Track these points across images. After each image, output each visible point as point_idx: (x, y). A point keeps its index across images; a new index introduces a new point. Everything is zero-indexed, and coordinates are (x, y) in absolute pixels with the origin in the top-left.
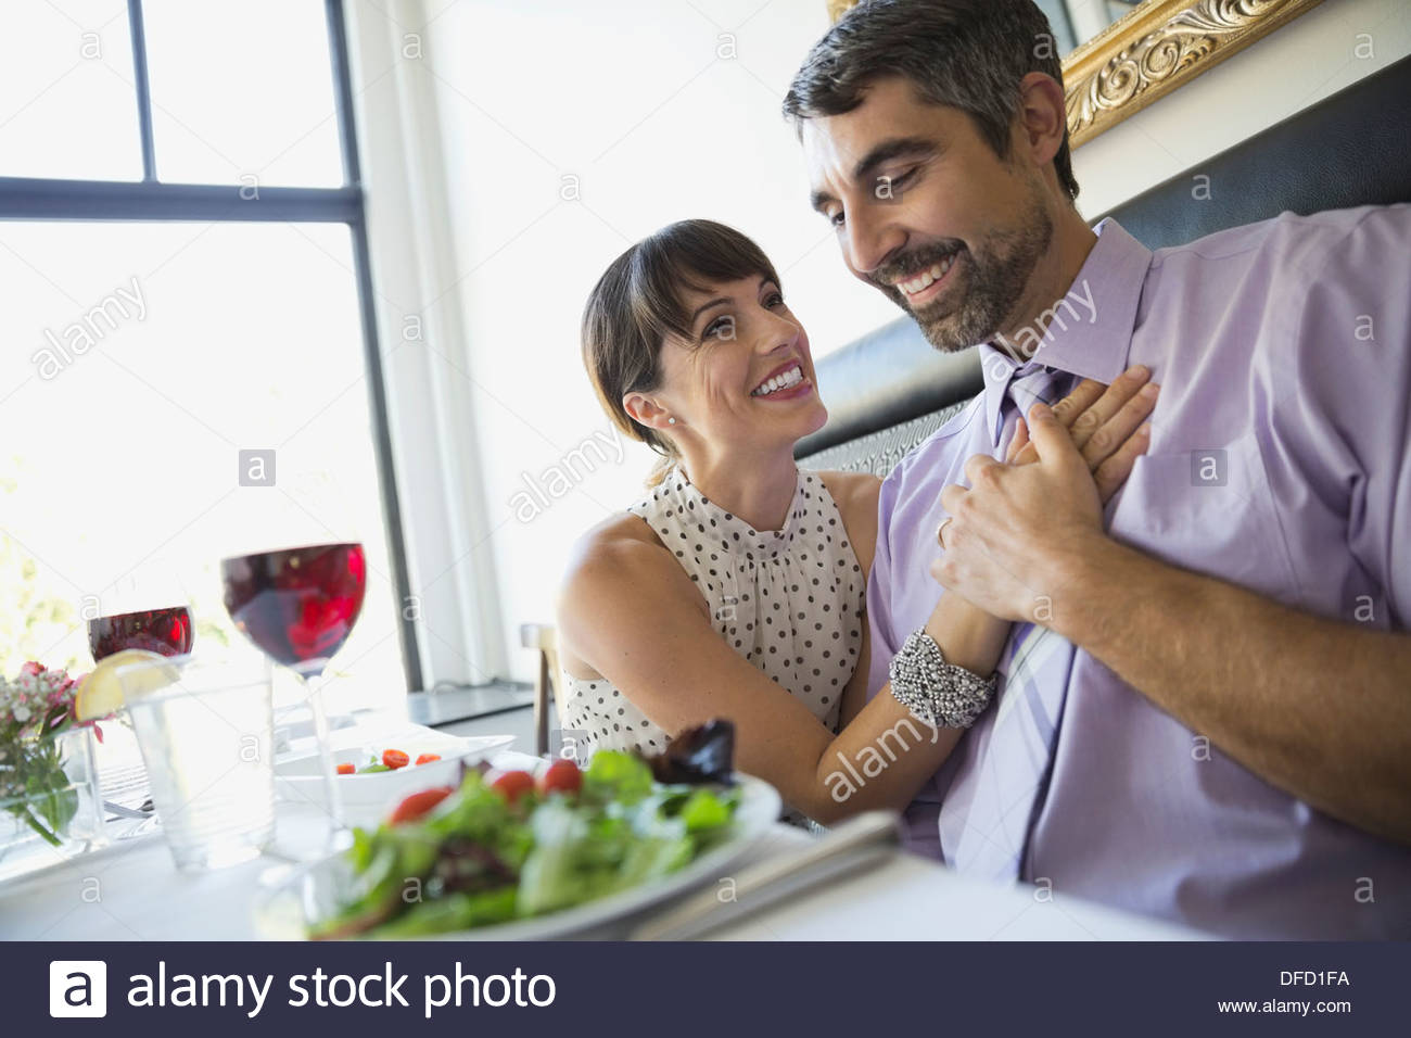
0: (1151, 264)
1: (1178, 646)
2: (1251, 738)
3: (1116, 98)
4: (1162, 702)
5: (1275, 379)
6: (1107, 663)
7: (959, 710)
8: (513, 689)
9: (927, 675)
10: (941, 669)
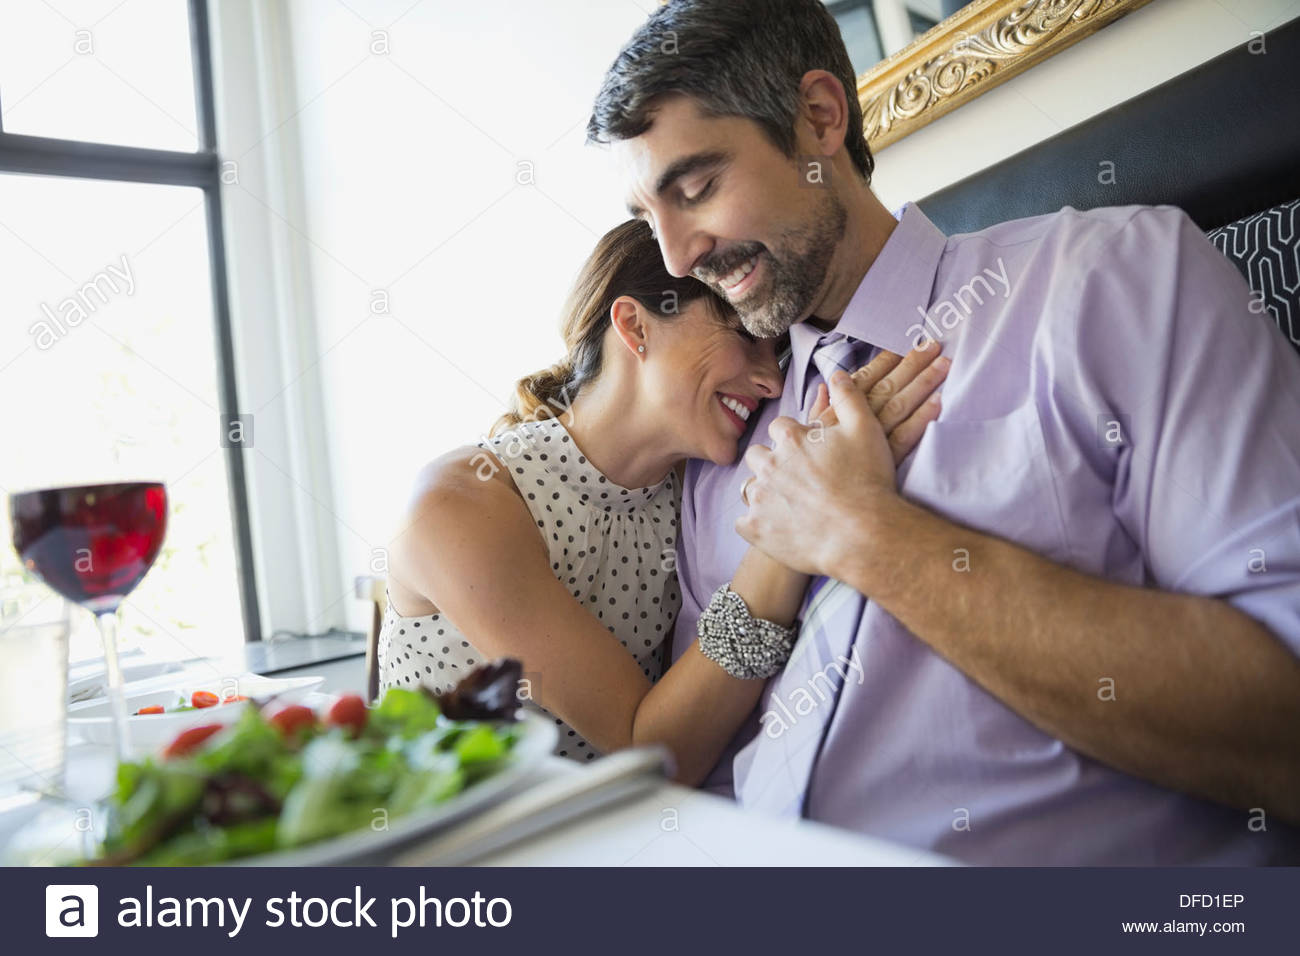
0: (946, 247)
1: (962, 600)
2: (1023, 685)
3: (910, 109)
4: (946, 652)
5: (1056, 355)
6: (897, 616)
7: (766, 660)
8: (348, 638)
9: (735, 629)
10: (748, 624)
